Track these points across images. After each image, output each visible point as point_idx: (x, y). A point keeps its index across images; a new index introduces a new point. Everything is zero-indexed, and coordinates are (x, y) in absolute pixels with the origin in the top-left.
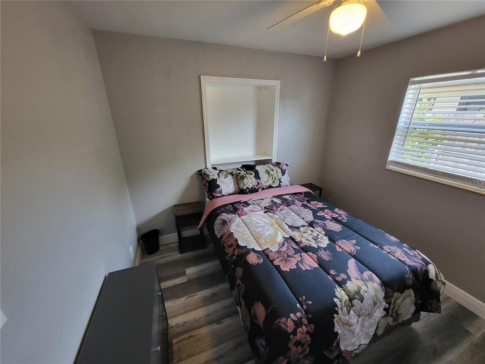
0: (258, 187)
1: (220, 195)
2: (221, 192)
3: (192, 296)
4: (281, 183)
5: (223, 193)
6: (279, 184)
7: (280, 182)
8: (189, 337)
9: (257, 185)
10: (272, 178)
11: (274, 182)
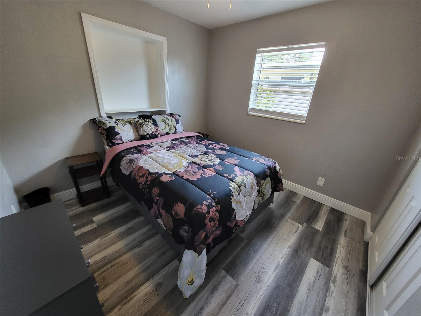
0: (158, 133)
1: (121, 142)
2: (121, 139)
3: (107, 236)
4: (176, 131)
5: (124, 140)
6: (175, 131)
7: (176, 129)
8: (112, 266)
9: (156, 132)
10: (169, 126)
11: (170, 129)
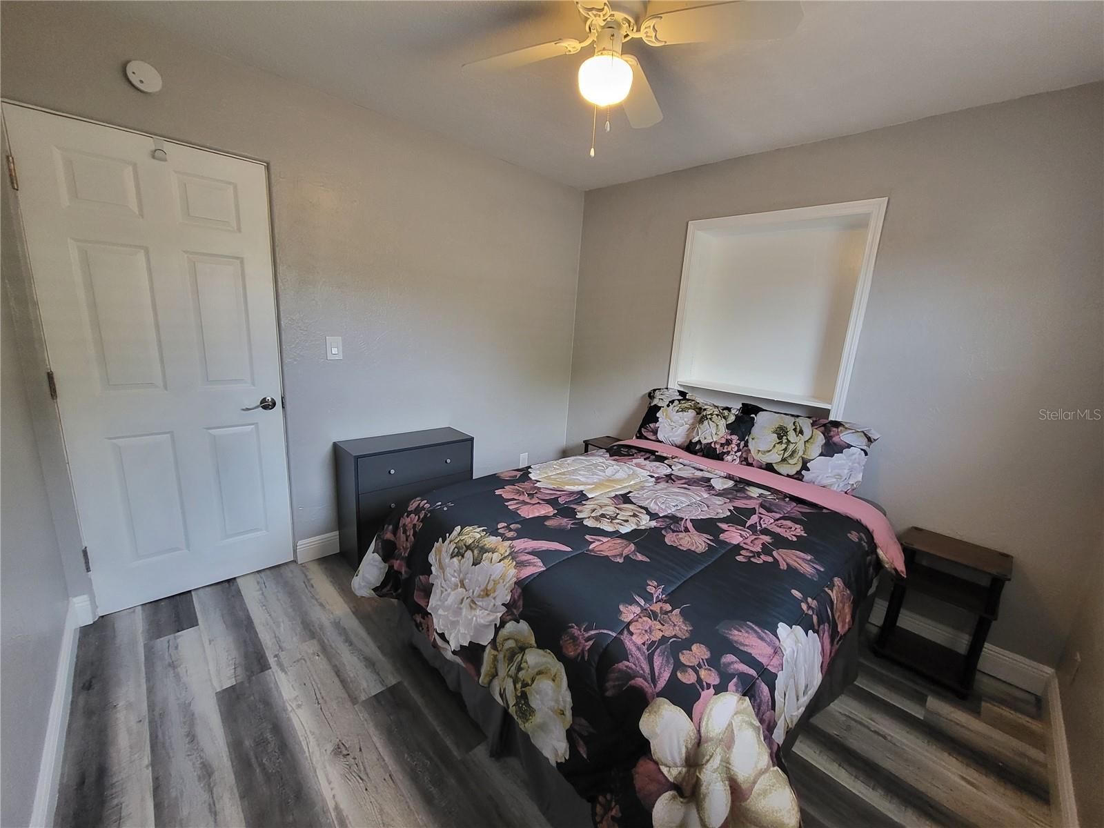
0: (724, 451)
1: (653, 438)
2: (655, 432)
4: (804, 472)
5: (660, 436)
6: (799, 473)
7: (805, 467)
9: (722, 445)
10: (785, 450)
11: (784, 460)
